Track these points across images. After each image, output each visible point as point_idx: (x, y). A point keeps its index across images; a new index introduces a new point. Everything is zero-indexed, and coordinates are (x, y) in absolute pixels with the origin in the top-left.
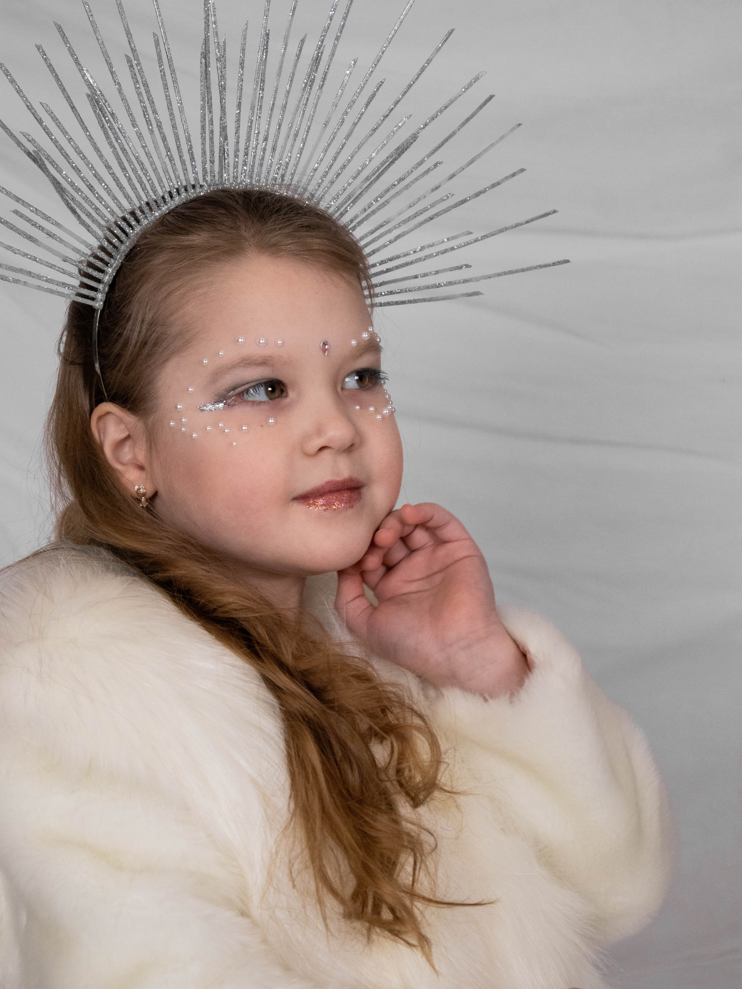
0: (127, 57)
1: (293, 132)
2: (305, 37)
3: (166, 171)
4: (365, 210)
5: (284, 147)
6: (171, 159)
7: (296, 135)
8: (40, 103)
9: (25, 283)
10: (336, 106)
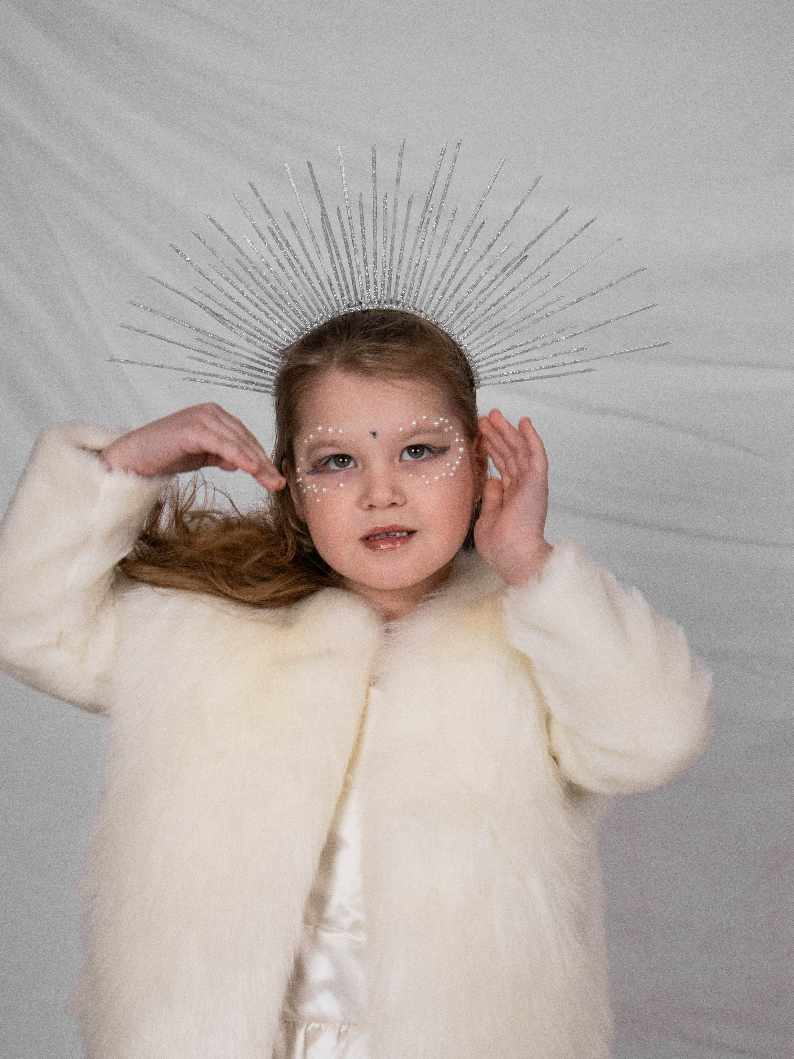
0: (269, 228)
1: (413, 265)
2: (412, 197)
3: (313, 300)
4: (482, 315)
5: (407, 276)
6: (317, 292)
7: (417, 265)
8: (209, 265)
9: (215, 383)
10: (445, 243)
